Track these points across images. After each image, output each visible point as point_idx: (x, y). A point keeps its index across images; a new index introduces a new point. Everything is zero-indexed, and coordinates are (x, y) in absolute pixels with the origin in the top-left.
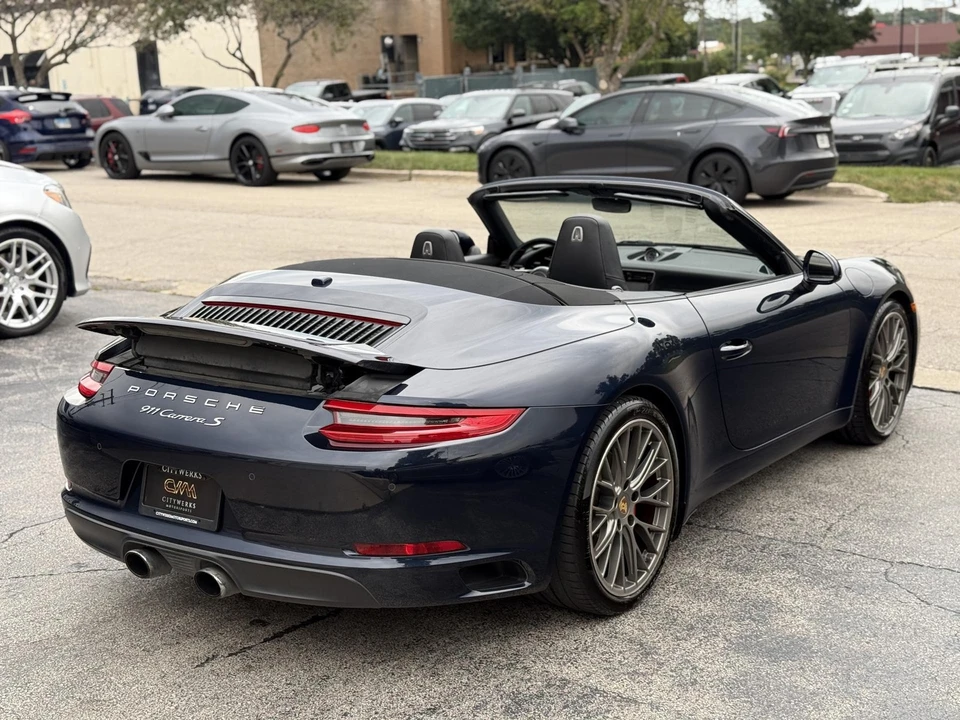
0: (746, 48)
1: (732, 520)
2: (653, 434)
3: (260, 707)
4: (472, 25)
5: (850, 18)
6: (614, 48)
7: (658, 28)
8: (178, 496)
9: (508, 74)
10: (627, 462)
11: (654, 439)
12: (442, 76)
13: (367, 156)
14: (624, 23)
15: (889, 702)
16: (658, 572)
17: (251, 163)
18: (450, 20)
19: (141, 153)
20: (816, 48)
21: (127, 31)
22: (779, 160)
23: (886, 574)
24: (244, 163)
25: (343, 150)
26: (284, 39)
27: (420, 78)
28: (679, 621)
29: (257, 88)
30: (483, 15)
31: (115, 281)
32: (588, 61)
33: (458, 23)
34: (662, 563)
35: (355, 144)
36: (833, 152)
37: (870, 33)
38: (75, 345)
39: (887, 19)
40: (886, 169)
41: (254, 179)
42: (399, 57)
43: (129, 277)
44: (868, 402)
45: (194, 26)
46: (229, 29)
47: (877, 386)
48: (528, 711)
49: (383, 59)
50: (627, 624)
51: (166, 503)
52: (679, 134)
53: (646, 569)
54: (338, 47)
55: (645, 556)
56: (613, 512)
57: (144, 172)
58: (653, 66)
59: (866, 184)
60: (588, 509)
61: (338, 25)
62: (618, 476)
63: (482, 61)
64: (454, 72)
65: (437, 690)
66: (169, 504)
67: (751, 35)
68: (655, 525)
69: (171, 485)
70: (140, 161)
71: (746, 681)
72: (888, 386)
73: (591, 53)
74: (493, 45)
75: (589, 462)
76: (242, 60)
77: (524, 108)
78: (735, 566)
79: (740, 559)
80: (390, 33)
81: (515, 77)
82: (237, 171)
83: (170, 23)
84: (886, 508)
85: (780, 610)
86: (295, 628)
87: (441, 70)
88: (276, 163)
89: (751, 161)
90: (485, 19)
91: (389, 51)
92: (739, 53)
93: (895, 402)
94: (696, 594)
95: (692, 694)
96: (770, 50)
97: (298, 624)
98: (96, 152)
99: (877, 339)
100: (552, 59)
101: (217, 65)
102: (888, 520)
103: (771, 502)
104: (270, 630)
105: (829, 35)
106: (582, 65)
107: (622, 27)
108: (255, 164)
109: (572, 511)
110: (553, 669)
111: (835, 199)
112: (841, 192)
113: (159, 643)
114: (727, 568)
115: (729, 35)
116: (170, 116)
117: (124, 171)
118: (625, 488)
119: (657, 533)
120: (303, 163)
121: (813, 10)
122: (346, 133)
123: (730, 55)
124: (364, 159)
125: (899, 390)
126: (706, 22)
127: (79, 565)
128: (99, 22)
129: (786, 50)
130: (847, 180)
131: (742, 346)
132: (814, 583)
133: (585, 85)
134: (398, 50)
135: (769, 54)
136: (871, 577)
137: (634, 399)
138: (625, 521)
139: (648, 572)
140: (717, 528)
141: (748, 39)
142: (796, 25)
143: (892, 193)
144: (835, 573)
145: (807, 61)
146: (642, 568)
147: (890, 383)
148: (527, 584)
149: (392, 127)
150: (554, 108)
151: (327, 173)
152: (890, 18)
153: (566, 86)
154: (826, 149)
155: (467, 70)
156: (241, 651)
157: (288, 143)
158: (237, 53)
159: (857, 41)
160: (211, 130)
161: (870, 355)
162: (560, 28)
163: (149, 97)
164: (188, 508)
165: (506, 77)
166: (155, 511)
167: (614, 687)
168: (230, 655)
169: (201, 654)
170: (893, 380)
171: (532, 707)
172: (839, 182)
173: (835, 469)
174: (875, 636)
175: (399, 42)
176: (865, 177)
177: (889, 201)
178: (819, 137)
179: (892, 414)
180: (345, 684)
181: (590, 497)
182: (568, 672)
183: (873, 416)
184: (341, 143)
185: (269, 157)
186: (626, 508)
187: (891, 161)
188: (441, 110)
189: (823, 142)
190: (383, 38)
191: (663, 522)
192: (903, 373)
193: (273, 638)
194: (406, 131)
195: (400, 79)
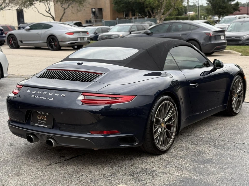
0: (201, 14)
1: (193, 133)
2: (171, 105)
3: (64, 175)
4: (119, 5)
5: (232, 5)
6: (162, 11)
7: (174, 5)
8: (41, 120)
9: (130, 20)
10: (164, 113)
11: (171, 107)
12: (110, 20)
13: (88, 42)
14: (164, 4)
15: (233, 173)
16: (172, 144)
17: (53, 43)
18: (112, 4)
19: (20, 41)
20: (222, 13)
21: (15, 5)
22: (210, 43)
23: (235, 145)
24: (51, 44)
25: (81, 40)
26: (63, 7)
27: (103, 21)
28: (178, 156)
29: (55, 22)
30: (122, 2)
31: (14, 75)
32: (154, 16)
33: (115, 5)
34: (173, 141)
35: (84, 38)
36: (225, 41)
37: (238, 9)
38: (4, 91)
39: (244, 5)
40: (241, 46)
41: (54, 49)
42: (97, 14)
43: (18, 74)
44: (232, 103)
45: (36, 3)
46: (46, 5)
47: (234, 99)
48: (137, 175)
49: (92, 15)
50: (164, 156)
51: (38, 122)
52: (180, 35)
53: (169, 143)
54: (79, 10)
55: (169, 139)
56: (160, 126)
57: (21, 47)
58: (173, 18)
59: (235, 50)
60: (153, 124)
61: (79, 4)
62: (161, 116)
63: (122, 16)
64: (113, 19)
65: (112, 171)
66: (39, 122)
67: (203, 10)
68: (172, 131)
69: (39, 117)
70: (19, 43)
71: (195, 168)
72: (237, 100)
73: (155, 14)
74: (125, 11)
75: (154, 111)
76: (50, 14)
77: (135, 29)
78: (194, 144)
79: (195, 142)
80: (94, 8)
81: (132, 21)
82: (49, 46)
83: (29, 3)
84: (236, 131)
85: (205, 153)
86: (72, 158)
87: (110, 19)
88: (61, 44)
89: (201, 43)
90: (123, 4)
91: (94, 13)
92: (199, 15)
93: (240, 104)
94: (183, 150)
95: (181, 171)
96: (209, 14)
97: (73, 157)
98: (6, 41)
99: (234, 85)
100: (143, 16)
101: (42, 15)
102: (236, 133)
103: (204, 129)
104: (66, 158)
105: (226, 10)
106: (152, 17)
107: (164, 5)
108: (54, 44)
109: (149, 125)
110: (143, 166)
111: (226, 55)
112: (228, 53)
113: (35, 161)
114: (191, 144)
115: (196, 10)
116: (29, 30)
117: (15, 46)
118: (163, 120)
119: (172, 133)
120: (69, 44)
121: (221, 2)
122: (81, 35)
123: (197, 16)
124: (87, 43)
125: (241, 101)
126: (189, 6)
127: (11, 144)
128: (7, 2)
129: (213, 14)
130: (230, 49)
131: (196, 84)
132: (215, 147)
133: (153, 23)
134: (97, 12)
135: (208, 16)
136: (231, 146)
137: (166, 96)
138: (163, 129)
139: (170, 144)
140: (189, 135)
141: (202, 11)
142: (216, 6)
143: (243, 53)
144: (221, 145)
145: (219, 18)
146: (168, 142)
147: (238, 98)
148: (137, 144)
149: (95, 34)
150: (144, 29)
151: (76, 47)
152: (245, 5)
153: (148, 23)
154: (223, 40)
155: (117, 19)
156: (58, 163)
157: (65, 38)
158: (49, 12)
159: (234, 11)
160: (41, 34)
161: (232, 90)
162: (145, 6)
163: (21, 26)
164: (44, 123)
165: (129, 21)
166: (35, 124)
167: (160, 170)
168: (55, 164)
169: (47, 164)
170: (239, 98)
171: (138, 174)
172: (227, 50)
173: (222, 121)
174: (231, 159)
175: (97, 10)
176: (235, 49)
177: (242, 55)
178: (221, 36)
179: (239, 107)
180: (87, 170)
181: (154, 121)
182: (148, 167)
183: (233, 107)
184: (80, 38)
185: (59, 42)
186: (164, 125)
187: (243, 44)
188: (110, 30)
189: (222, 38)
190: (92, 9)
191: (174, 130)
192: (242, 96)
193: (66, 160)
194: (100, 35)
195: (97, 21)
